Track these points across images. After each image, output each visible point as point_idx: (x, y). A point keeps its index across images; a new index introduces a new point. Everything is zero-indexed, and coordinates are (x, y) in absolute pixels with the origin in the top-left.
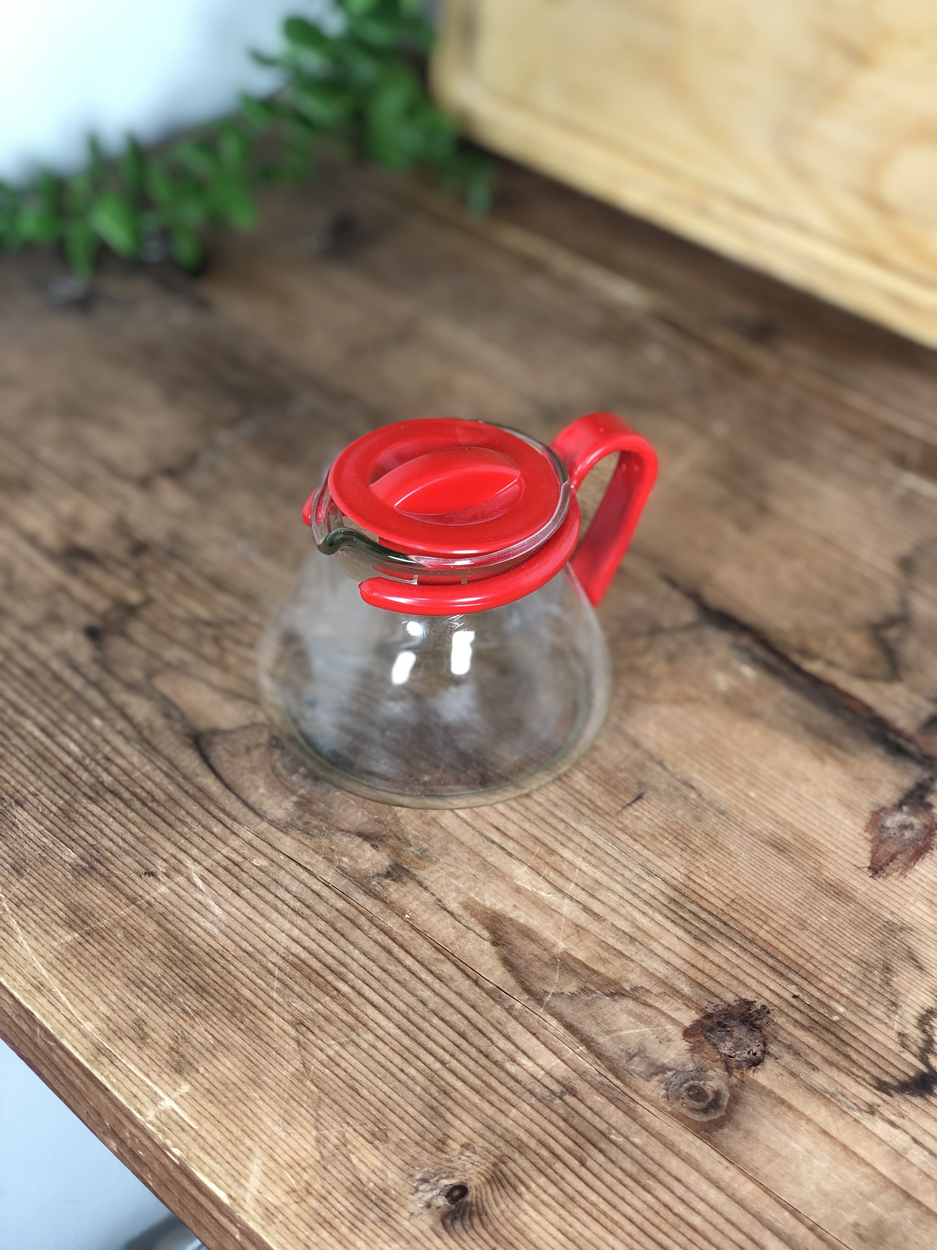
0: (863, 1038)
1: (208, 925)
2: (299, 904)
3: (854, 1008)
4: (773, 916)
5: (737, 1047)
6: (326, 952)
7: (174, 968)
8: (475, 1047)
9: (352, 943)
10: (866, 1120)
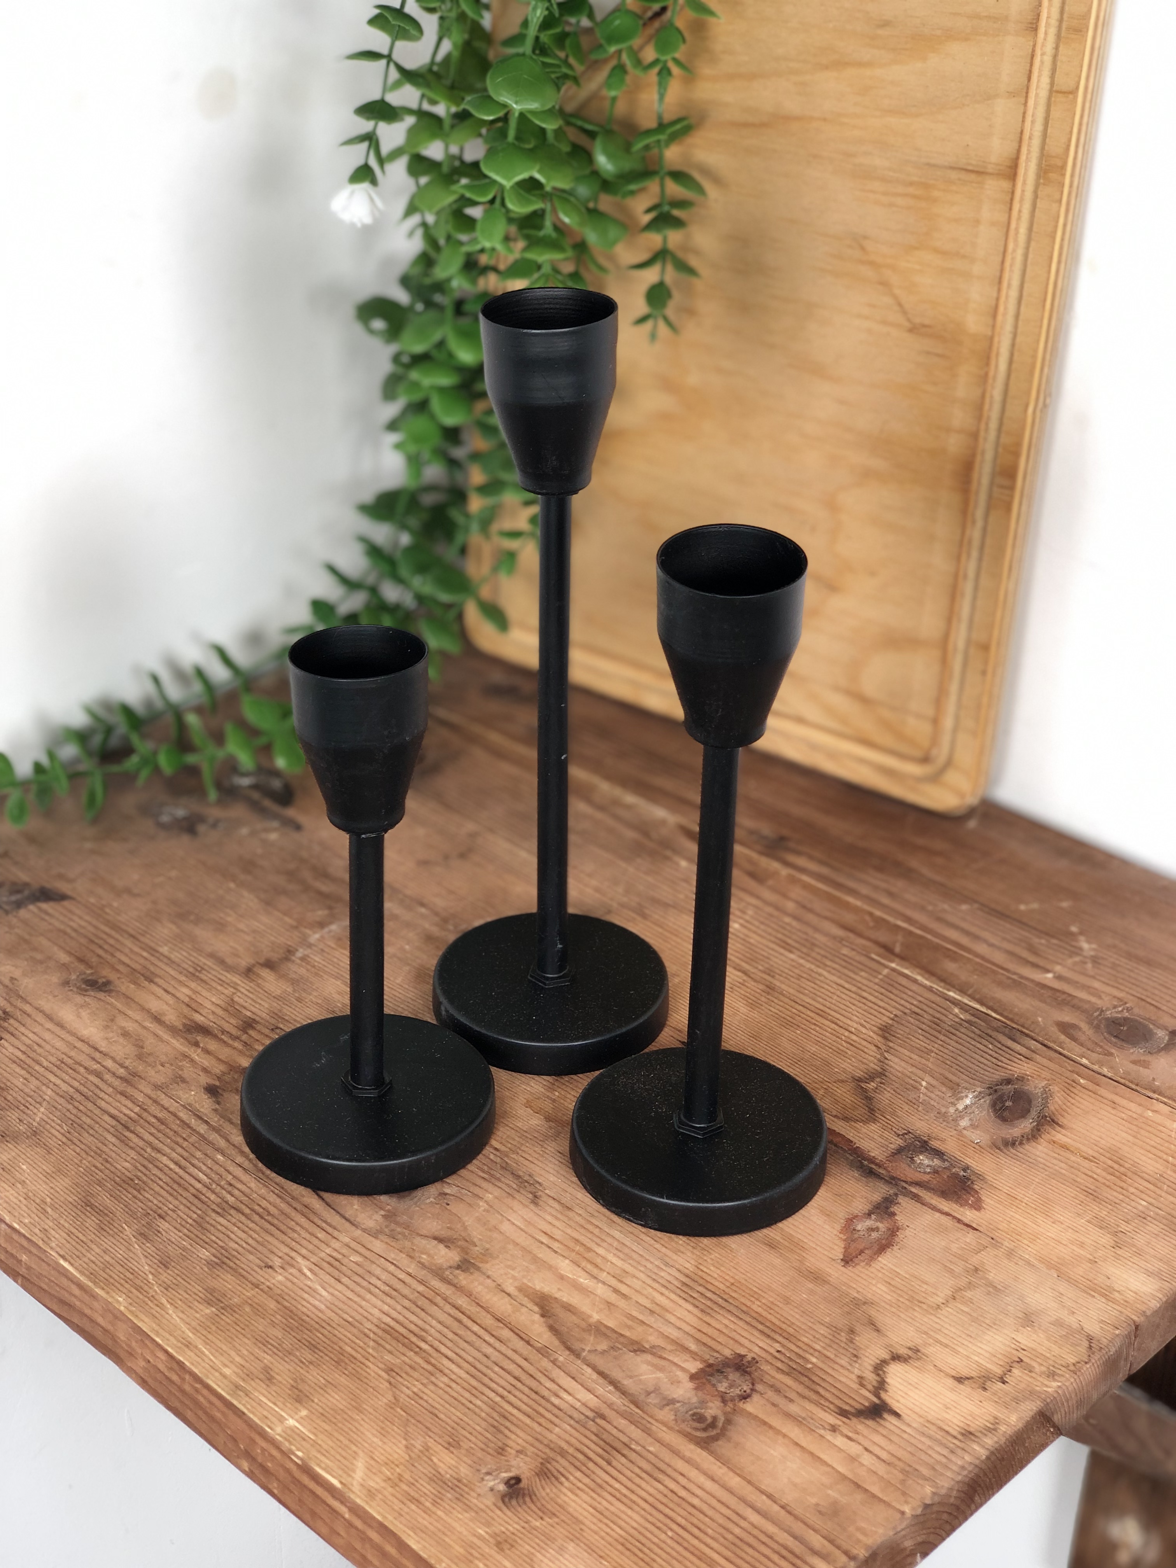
0: (829, 1379)
3: (824, 1359)
4: (765, 1295)
5: (731, 1386)
6: (410, 1321)
7: (291, 1332)
8: (527, 1387)
10: (829, 1436)
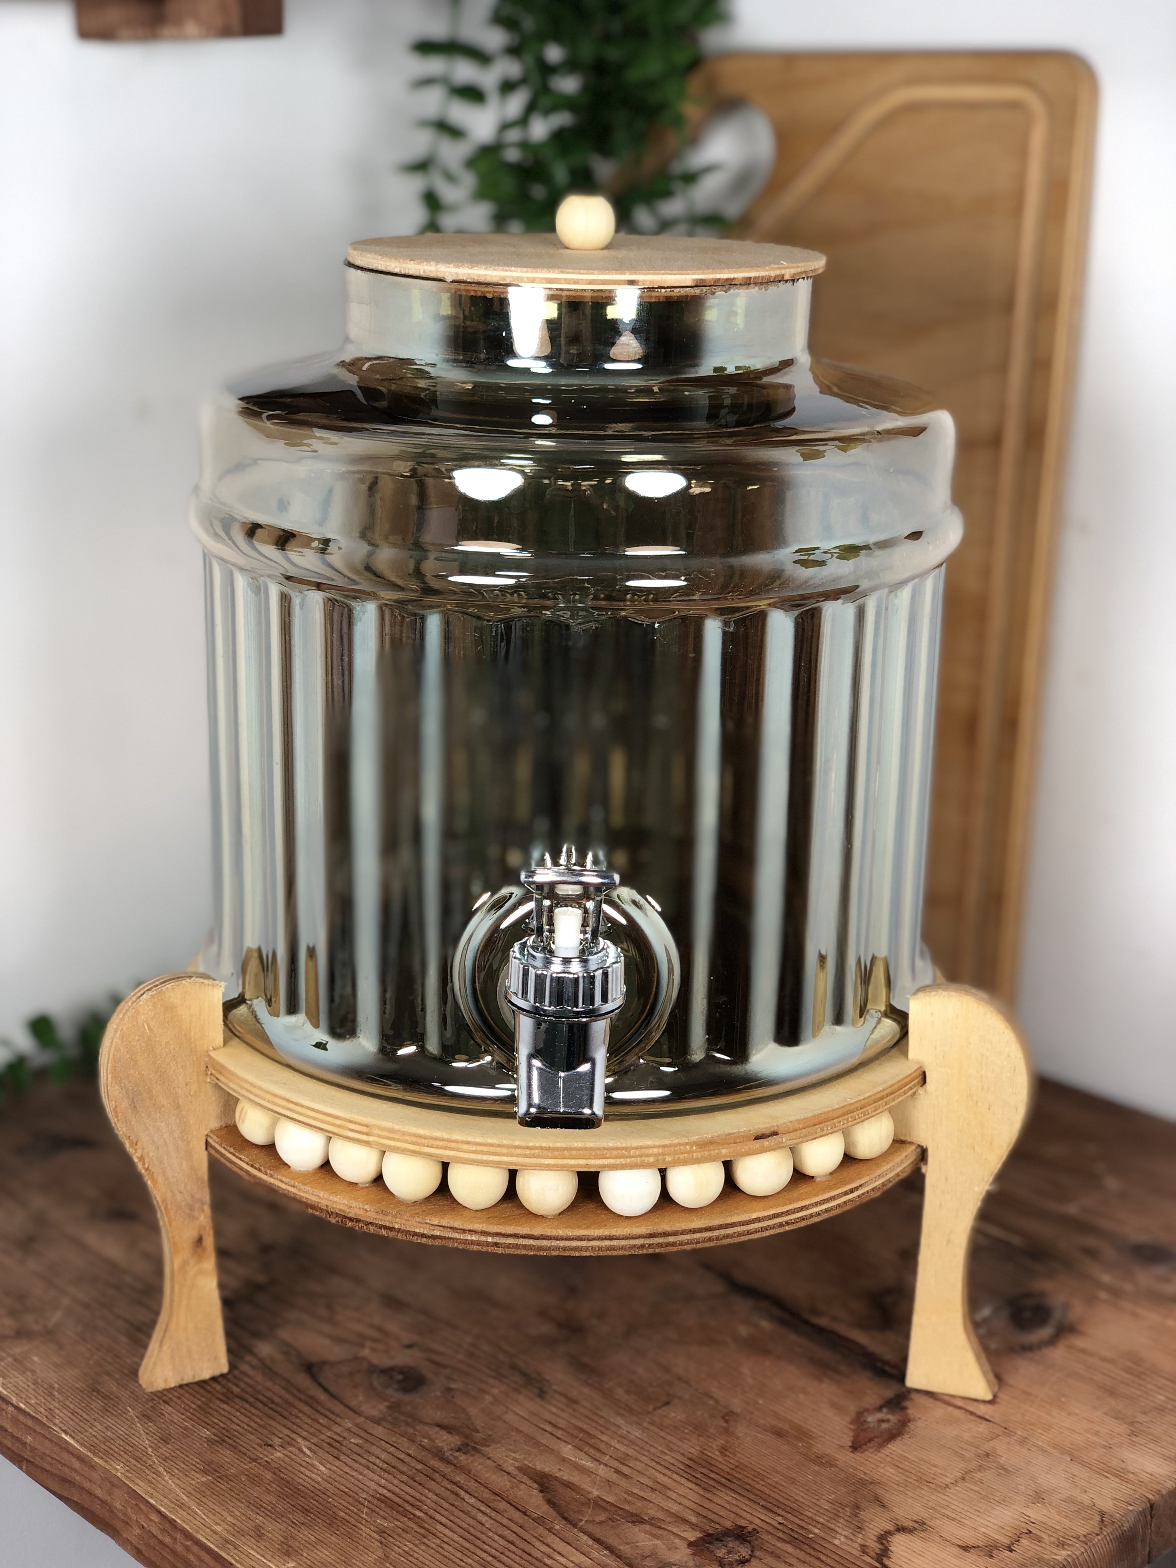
0: (829, 1546)
1: (314, 1476)
2: (386, 1466)
3: (827, 1530)
4: (768, 1476)
5: (729, 1552)
6: (406, 1493)
7: (286, 1498)
8: (520, 1549)
9: (427, 1489)
